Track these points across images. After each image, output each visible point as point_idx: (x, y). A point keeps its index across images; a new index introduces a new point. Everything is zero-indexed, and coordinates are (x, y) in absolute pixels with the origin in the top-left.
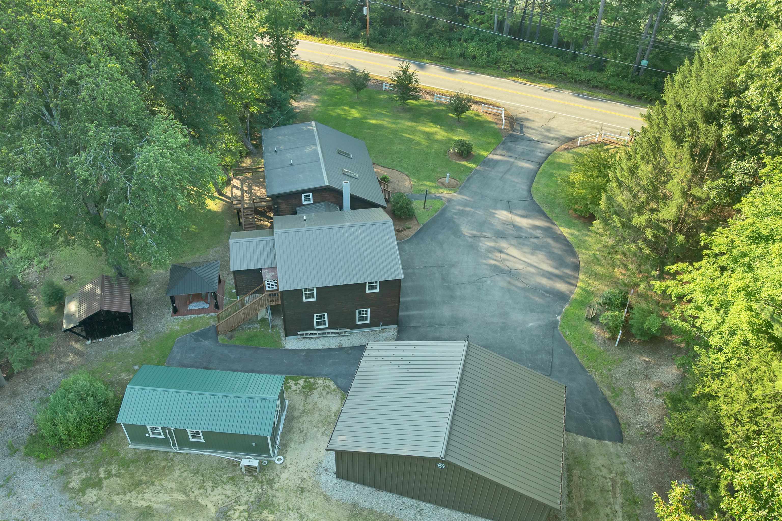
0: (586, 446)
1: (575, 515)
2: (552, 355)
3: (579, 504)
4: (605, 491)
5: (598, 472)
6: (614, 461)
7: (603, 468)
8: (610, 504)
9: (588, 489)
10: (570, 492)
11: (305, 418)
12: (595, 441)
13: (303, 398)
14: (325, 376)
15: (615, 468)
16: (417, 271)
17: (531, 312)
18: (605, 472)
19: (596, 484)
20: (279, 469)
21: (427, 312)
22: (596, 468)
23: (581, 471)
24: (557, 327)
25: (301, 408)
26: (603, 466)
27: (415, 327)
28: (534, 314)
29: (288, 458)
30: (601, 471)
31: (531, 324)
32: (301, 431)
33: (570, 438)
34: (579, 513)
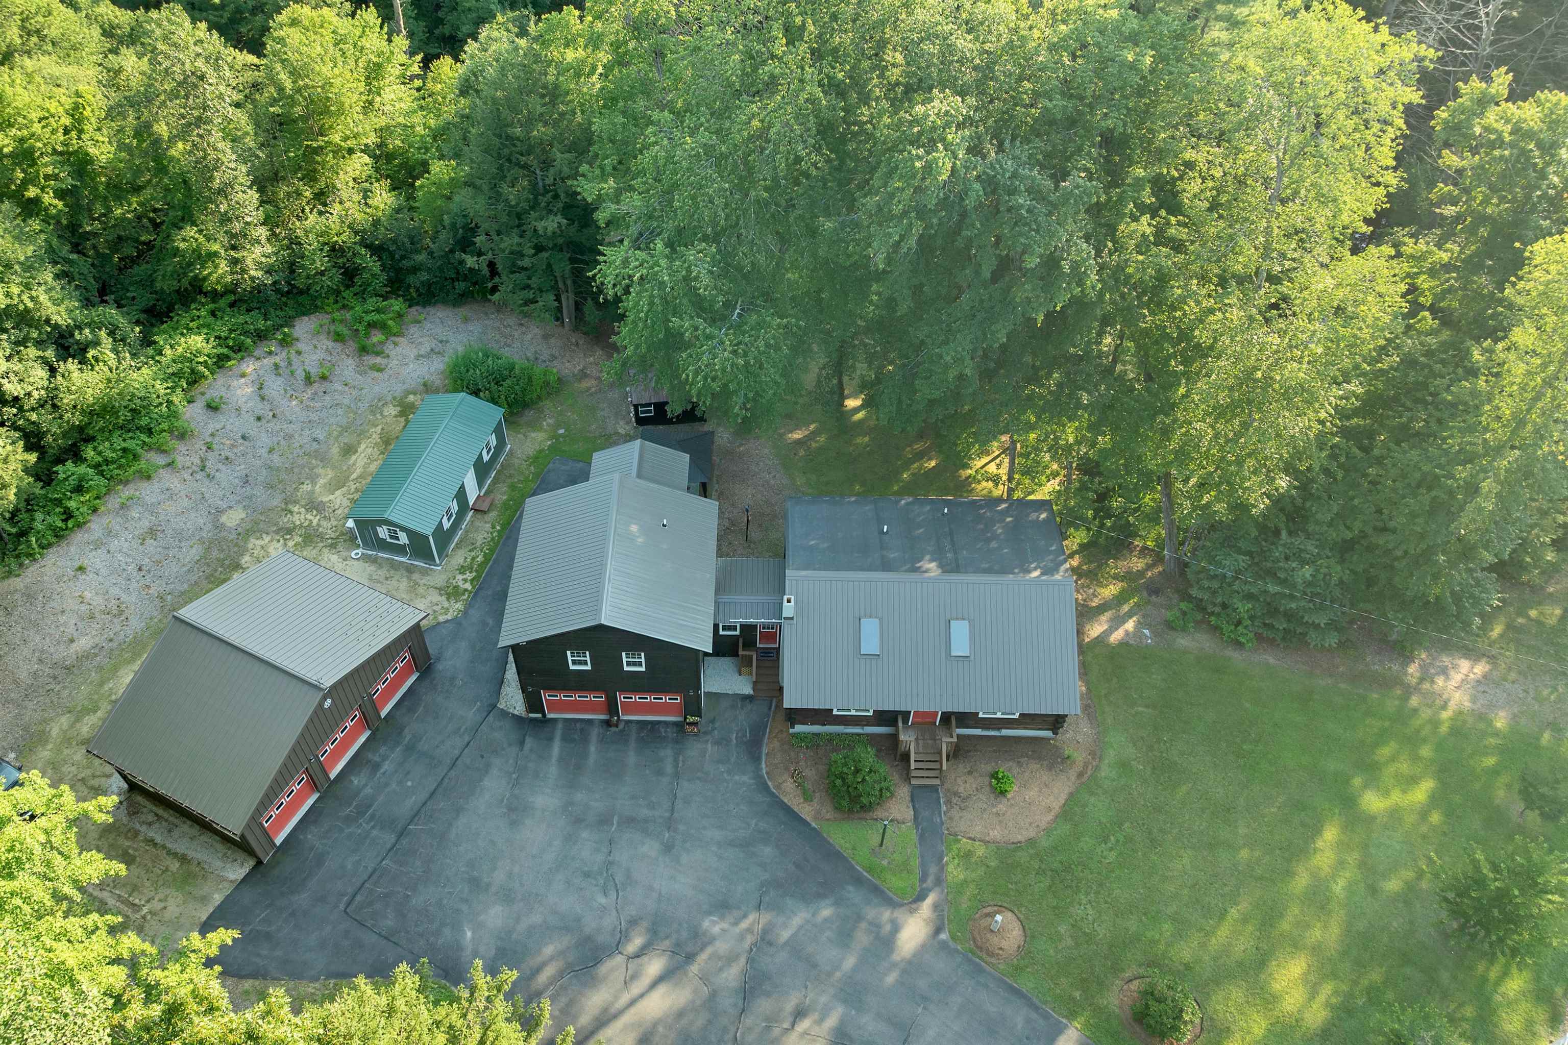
0: (204, 900)
1: (127, 838)
2: (386, 938)
3: (136, 850)
4: (133, 891)
5: (161, 896)
6: (163, 928)
7: (162, 905)
8: (115, 887)
9: (147, 871)
10: (155, 845)
11: (405, 584)
12: (204, 918)
13: (438, 585)
14: (465, 612)
15: (154, 923)
16: (665, 780)
17: (498, 949)
18: (156, 905)
19: (148, 884)
20: (344, 554)
21: (553, 770)
22: (167, 896)
23: (173, 874)
24: (445, 978)
25: (422, 582)
26: (165, 908)
27: (522, 743)
28: (493, 952)
29: (356, 563)
30: (160, 900)
31: (469, 934)
32: (387, 579)
33: (225, 884)
34: (127, 843)
